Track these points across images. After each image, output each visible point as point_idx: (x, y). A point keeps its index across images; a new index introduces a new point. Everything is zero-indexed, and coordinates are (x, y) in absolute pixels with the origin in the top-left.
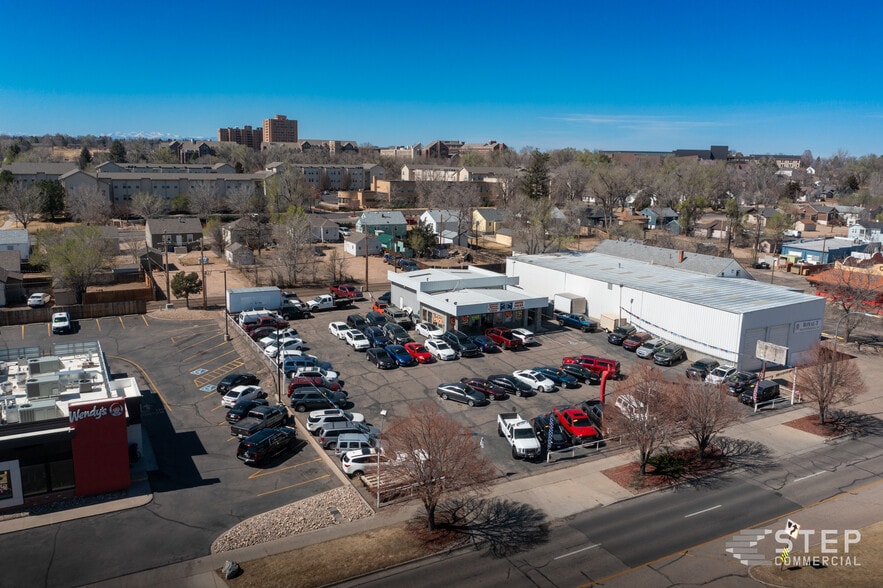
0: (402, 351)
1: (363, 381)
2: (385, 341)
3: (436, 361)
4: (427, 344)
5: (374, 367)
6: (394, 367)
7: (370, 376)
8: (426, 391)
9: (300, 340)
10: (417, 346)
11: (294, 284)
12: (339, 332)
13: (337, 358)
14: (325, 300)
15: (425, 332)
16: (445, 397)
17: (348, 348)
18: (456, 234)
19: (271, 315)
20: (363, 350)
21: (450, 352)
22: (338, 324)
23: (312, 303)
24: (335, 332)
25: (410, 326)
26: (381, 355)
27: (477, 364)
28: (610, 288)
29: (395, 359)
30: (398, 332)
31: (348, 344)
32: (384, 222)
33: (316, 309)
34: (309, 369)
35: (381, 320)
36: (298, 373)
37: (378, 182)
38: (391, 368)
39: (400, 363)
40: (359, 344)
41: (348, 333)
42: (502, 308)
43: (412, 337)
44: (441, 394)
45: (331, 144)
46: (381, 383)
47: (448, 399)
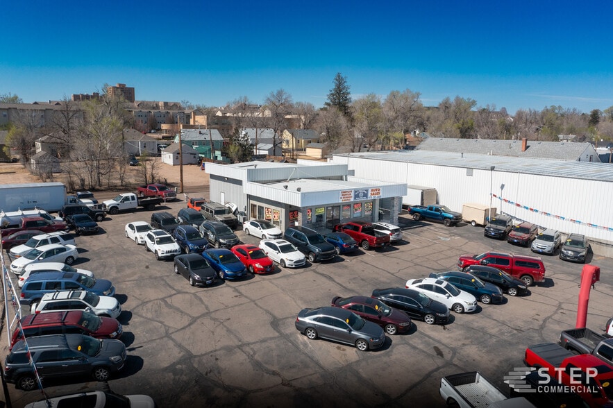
0: (228, 258)
1: (165, 310)
2: (202, 245)
3: (280, 271)
4: (262, 246)
5: (185, 284)
6: (216, 282)
7: (177, 301)
8: (275, 323)
9: (73, 247)
10: (250, 248)
11: (97, 187)
12: (138, 235)
13: (128, 271)
14: (127, 199)
15: (257, 231)
16: (312, 334)
17: (149, 256)
18: (271, 146)
19: (42, 215)
20: (169, 258)
21: (297, 255)
22: (136, 224)
23: (109, 203)
24: (132, 234)
25: (236, 225)
26: (196, 265)
27: (339, 271)
28: (470, 174)
29: (218, 270)
30: (220, 231)
31: (149, 250)
32: (202, 138)
33: (114, 210)
34: (63, 295)
35: (197, 218)
36: (43, 303)
37: (196, 117)
38: (213, 285)
39: (225, 275)
40: (163, 249)
41: (150, 237)
42: (356, 196)
43: (240, 239)
44: (304, 329)
45: (161, 104)
46: (196, 311)
47: (317, 338)
